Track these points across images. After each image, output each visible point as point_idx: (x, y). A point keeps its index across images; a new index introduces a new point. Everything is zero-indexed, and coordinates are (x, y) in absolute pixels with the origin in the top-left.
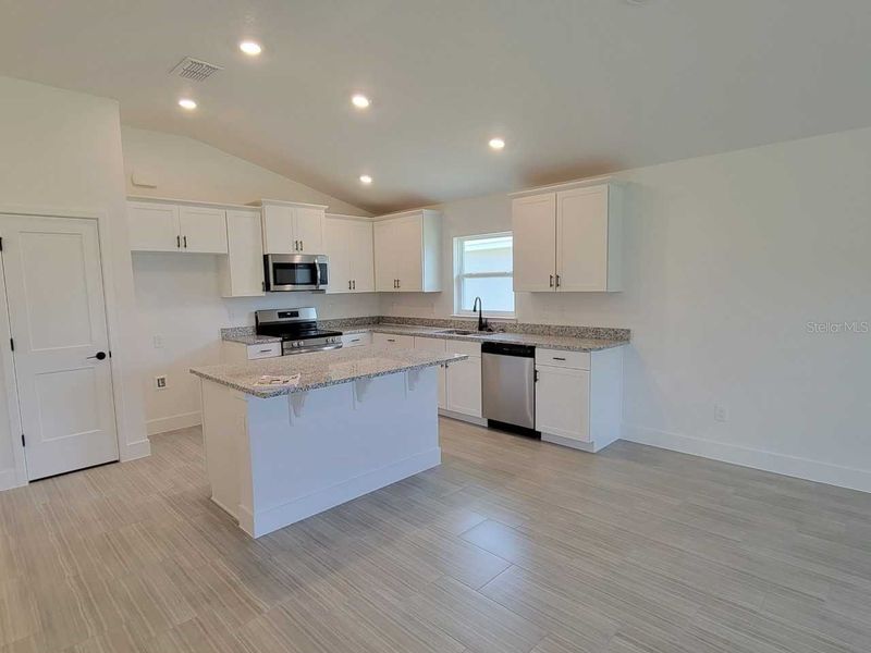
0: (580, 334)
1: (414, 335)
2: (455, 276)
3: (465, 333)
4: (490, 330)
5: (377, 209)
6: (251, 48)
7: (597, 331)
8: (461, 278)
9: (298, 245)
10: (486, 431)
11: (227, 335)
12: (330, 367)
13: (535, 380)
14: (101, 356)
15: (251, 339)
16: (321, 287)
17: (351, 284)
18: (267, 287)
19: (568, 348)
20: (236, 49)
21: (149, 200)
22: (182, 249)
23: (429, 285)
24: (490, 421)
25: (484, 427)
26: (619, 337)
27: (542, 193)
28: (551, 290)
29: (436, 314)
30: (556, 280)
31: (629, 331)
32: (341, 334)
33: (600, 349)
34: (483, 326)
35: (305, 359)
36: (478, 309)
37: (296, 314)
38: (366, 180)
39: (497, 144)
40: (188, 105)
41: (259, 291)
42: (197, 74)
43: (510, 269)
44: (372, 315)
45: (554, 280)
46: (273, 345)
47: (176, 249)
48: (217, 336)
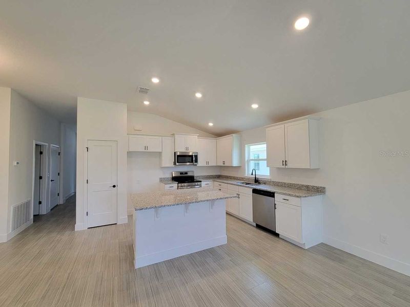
0: (299, 187)
1: (227, 183)
2: (246, 160)
3: (249, 184)
4: (259, 183)
5: (219, 135)
6: (155, 80)
7: (307, 187)
8: (249, 161)
9: (187, 148)
10: (255, 229)
11: (162, 180)
12: (198, 194)
13: (275, 208)
14: (114, 186)
15: (170, 182)
16: (195, 164)
17: (208, 163)
18: (175, 164)
19: (290, 195)
20: (150, 81)
21: (136, 134)
22: (146, 151)
23: (235, 163)
24: (257, 224)
25: (254, 226)
26: (320, 190)
27: (279, 124)
28: (283, 167)
29: (239, 175)
30: (285, 163)
31: (324, 188)
32: (201, 181)
33: (306, 197)
34: (257, 181)
35: (187, 191)
36: (254, 173)
37: (186, 173)
38: (211, 124)
39: (255, 106)
40: (147, 103)
41: (172, 165)
42: (144, 91)
43: (265, 157)
44: (217, 174)
45: (284, 162)
46: (175, 185)
47: (144, 150)
48: (159, 180)
